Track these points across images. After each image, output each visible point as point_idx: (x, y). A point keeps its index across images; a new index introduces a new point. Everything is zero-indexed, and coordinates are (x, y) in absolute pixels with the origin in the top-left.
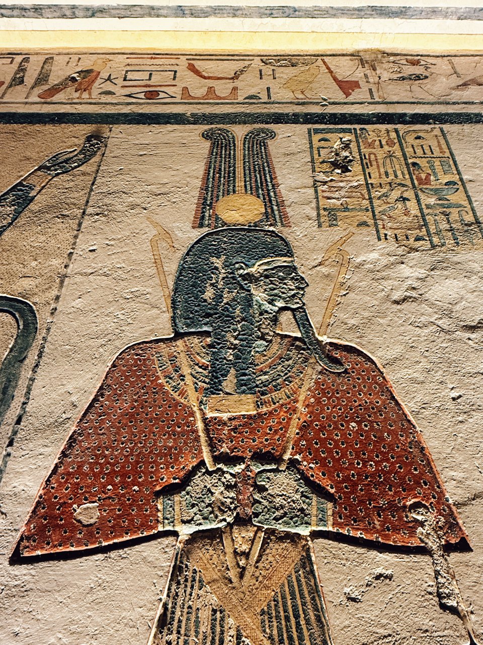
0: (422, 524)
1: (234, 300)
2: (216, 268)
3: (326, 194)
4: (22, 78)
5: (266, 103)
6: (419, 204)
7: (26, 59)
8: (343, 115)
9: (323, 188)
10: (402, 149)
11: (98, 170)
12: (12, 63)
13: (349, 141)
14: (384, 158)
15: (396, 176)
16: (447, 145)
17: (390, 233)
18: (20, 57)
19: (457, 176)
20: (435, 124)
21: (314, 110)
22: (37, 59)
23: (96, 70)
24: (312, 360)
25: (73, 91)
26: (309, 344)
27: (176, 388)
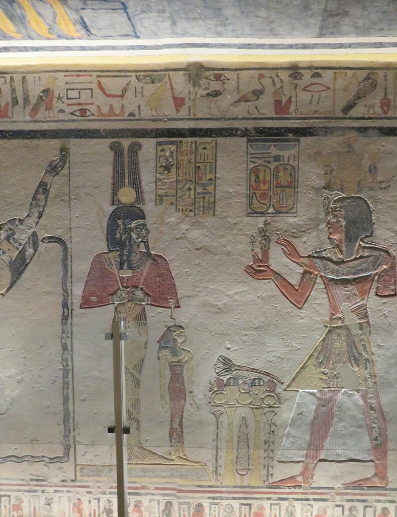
0: (170, 302)
1: (126, 238)
2: (120, 225)
3: (160, 187)
4: (16, 98)
5: (138, 120)
6: (195, 192)
7: (12, 78)
8: (173, 129)
9: (159, 183)
10: (195, 157)
11: (69, 172)
12: (6, 83)
13: (173, 150)
14: (187, 163)
15: (189, 175)
16: (216, 153)
17: (181, 208)
18: (8, 77)
19: (214, 175)
20: (215, 137)
21: (160, 125)
22: (18, 78)
23: (51, 88)
24: (149, 260)
25: (44, 110)
26: (148, 254)
27: (111, 268)
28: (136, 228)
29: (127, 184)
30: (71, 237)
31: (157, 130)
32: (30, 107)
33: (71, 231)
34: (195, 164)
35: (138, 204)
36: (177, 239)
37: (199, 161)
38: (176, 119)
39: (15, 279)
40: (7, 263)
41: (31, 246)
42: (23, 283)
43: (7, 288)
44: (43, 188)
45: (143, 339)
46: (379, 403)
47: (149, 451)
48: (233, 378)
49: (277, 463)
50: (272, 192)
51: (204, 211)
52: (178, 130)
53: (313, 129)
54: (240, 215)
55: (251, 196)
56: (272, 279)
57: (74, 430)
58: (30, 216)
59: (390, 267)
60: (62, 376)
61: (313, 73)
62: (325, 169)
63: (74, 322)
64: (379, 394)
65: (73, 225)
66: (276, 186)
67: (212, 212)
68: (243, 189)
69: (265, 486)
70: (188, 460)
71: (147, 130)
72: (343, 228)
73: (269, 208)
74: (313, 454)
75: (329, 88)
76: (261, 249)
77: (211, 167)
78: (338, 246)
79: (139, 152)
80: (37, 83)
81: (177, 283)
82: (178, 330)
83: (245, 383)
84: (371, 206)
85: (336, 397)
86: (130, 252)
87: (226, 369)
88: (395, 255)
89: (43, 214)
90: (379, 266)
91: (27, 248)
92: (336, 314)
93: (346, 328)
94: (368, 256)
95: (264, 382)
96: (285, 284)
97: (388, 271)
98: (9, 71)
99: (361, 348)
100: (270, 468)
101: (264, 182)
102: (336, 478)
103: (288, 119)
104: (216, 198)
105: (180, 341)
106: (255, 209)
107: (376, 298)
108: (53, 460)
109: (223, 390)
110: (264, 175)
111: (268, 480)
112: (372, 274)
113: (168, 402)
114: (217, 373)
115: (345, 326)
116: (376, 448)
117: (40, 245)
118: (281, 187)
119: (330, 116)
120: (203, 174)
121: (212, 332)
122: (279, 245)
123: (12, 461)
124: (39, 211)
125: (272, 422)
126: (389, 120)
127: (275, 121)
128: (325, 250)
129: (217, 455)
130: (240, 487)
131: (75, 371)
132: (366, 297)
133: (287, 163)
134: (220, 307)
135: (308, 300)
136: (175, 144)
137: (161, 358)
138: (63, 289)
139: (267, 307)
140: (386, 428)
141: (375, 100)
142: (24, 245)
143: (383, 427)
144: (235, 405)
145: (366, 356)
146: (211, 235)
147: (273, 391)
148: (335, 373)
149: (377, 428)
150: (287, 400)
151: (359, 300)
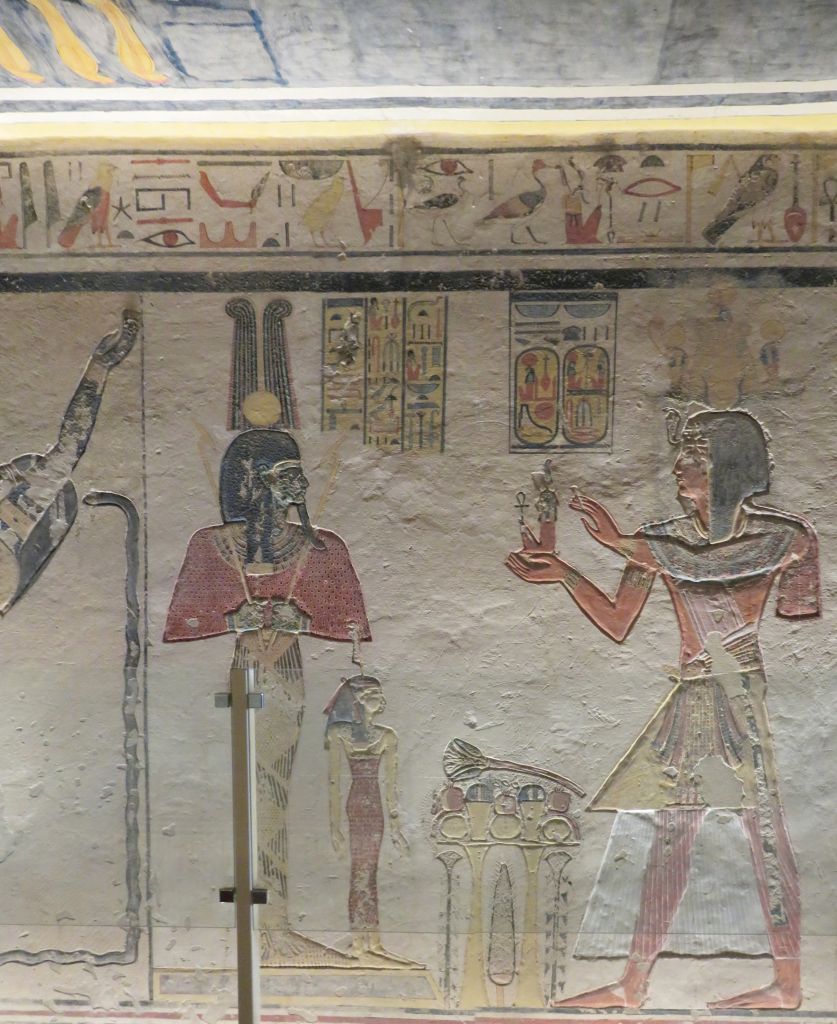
0: (352, 630)
1: (259, 498)
2: (247, 470)
3: (331, 393)
4: (32, 207)
5: (284, 254)
6: (403, 404)
7: (23, 166)
8: (358, 275)
9: (329, 385)
10: (404, 331)
11: (143, 360)
12: (11, 176)
13: (359, 318)
14: (386, 344)
15: (391, 369)
16: (446, 324)
17: (374, 436)
18: (16, 163)
19: (442, 369)
20: (443, 290)
21: (331, 266)
22: (35, 165)
23: (104, 188)
24: (307, 542)
25: (90, 231)
26: (306, 531)
27: (228, 559)
28: (281, 477)
29: (261, 385)
30: (145, 495)
31: (325, 275)
32: (60, 226)
33: (144, 481)
34: (404, 346)
35: (286, 427)
36: (366, 500)
37: (412, 340)
38: (363, 255)
39: (27, 582)
40: (11, 548)
41: (62, 512)
42: (46, 590)
43: (9, 599)
44: (87, 394)
45: (294, 706)
46: (782, 836)
47: (307, 940)
48: (482, 786)
49: (573, 960)
50: (561, 404)
51: (421, 442)
52: (368, 276)
53: (645, 273)
54: (495, 451)
55: (518, 411)
56: (561, 582)
57: (149, 895)
58: (59, 451)
59: (807, 558)
60: (124, 782)
61: (644, 158)
62: (671, 355)
63: (150, 671)
64: (784, 819)
65: (149, 470)
66: (570, 391)
67: (437, 444)
68: (501, 398)
69: (548, 1007)
70: (388, 959)
71: (304, 274)
72: (707, 477)
73: (555, 436)
74: (647, 942)
75: (678, 188)
76: (540, 519)
77: (435, 351)
78: (697, 513)
79: (287, 320)
80: (75, 176)
81: (366, 589)
82: (366, 688)
83: (506, 795)
84: (766, 430)
85: (693, 825)
86: (268, 526)
87: (467, 766)
88: (816, 532)
89: (88, 447)
90: (783, 555)
91: (53, 517)
92: (695, 653)
93: (715, 683)
94: (760, 535)
95: (545, 794)
96: (588, 593)
97: (803, 565)
98: (17, 150)
99: (744, 724)
100: (558, 971)
101: (546, 383)
102: (695, 991)
103: (594, 252)
104: (447, 415)
105: (371, 709)
106: (525, 439)
107: (778, 621)
108: (103, 960)
109: (460, 811)
110: (546, 368)
111: (553, 995)
112: (767, 571)
113: (347, 836)
114: (449, 776)
115: (713, 679)
116: (776, 929)
117: (80, 511)
118: (580, 392)
119: (681, 245)
120: (419, 366)
121: (438, 691)
122: (575, 512)
123: (18, 962)
124: (78, 441)
125: (563, 875)
126: (804, 254)
127: (567, 257)
128: (671, 522)
129: (447, 947)
130: (497, 1010)
131: (152, 771)
132: (757, 620)
133: (591, 342)
134: (454, 638)
135: (636, 625)
136: (361, 305)
137: (331, 745)
138: (128, 602)
139: (552, 640)
140: (797, 888)
141: (773, 212)
142: (48, 510)
143: (791, 885)
144: (485, 841)
145: (756, 740)
146: (436, 493)
147: (562, 813)
148: (693, 774)
149: (778, 888)
150: (592, 829)
151: (741, 626)
